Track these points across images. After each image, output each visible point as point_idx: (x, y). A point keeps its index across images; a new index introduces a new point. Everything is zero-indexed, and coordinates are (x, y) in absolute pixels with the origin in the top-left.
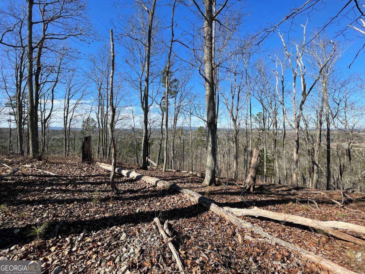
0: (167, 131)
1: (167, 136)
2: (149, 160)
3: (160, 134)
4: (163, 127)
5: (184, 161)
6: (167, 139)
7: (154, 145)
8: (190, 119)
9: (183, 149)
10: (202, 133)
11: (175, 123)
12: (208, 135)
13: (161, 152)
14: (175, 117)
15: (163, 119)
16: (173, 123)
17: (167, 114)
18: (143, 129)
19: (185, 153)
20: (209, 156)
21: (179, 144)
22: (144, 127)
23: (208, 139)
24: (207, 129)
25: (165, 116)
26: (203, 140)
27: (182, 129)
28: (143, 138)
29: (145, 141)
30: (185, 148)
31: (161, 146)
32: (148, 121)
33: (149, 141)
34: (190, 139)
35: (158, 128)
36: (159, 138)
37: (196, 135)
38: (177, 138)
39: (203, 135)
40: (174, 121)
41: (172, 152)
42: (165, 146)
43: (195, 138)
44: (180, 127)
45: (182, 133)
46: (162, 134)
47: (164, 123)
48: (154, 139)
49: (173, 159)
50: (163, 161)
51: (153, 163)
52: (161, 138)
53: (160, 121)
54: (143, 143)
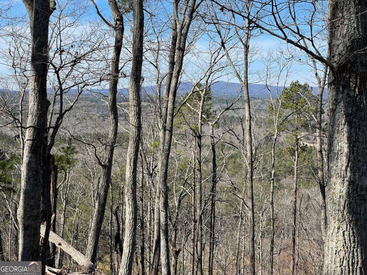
0: (139, 105)
1: (139, 127)
2: (53, 238)
3: (104, 117)
4: (119, 87)
5: (213, 245)
6: (138, 140)
7: (78, 166)
8: (247, 47)
9: (213, 189)
10: (299, 112)
11: (176, 68)
12: (333, 123)
13: (109, 201)
14: (175, 38)
15: (118, 49)
16: (165, 67)
17: (141, 25)
18: (26, 93)
19: (220, 207)
20: (333, 224)
21: (194, 163)
22: (31, 85)
23: (331, 144)
24: (328, 94)
25: (128, 35)
26: (304, 149)
27: (208, 97)
28: (28, 134)
29: (33, 150)
30: (219, 184)
31: (108, 175)
32: (51, 54)
33: (54, 151)
34: (243, 142)
35: (95, 88)
36: (99, 137)
37: (271, 122)
38: (183, 136)
39: (305, 126)
40: (172, 57)
41: (159, 203)
42: (128, 174)
43: (268, 138)
44: (199, 85)
45: (207, 114)
46: (116, 118)
47: (127, 67)
48: (78, 139)
49: (166, 233)
50: (119, 240)
51: (69, 250)
52: (111, 135)
53: (105, 59)
54: (25, 160)
